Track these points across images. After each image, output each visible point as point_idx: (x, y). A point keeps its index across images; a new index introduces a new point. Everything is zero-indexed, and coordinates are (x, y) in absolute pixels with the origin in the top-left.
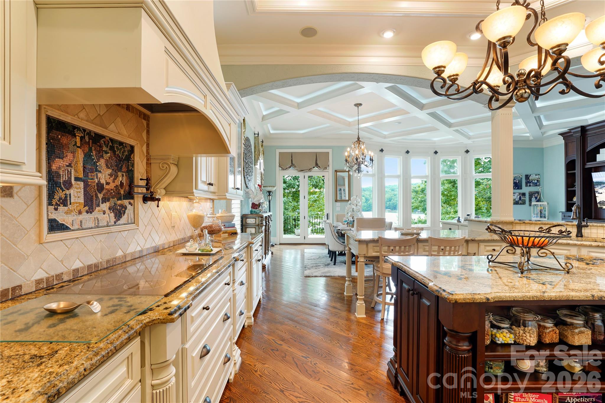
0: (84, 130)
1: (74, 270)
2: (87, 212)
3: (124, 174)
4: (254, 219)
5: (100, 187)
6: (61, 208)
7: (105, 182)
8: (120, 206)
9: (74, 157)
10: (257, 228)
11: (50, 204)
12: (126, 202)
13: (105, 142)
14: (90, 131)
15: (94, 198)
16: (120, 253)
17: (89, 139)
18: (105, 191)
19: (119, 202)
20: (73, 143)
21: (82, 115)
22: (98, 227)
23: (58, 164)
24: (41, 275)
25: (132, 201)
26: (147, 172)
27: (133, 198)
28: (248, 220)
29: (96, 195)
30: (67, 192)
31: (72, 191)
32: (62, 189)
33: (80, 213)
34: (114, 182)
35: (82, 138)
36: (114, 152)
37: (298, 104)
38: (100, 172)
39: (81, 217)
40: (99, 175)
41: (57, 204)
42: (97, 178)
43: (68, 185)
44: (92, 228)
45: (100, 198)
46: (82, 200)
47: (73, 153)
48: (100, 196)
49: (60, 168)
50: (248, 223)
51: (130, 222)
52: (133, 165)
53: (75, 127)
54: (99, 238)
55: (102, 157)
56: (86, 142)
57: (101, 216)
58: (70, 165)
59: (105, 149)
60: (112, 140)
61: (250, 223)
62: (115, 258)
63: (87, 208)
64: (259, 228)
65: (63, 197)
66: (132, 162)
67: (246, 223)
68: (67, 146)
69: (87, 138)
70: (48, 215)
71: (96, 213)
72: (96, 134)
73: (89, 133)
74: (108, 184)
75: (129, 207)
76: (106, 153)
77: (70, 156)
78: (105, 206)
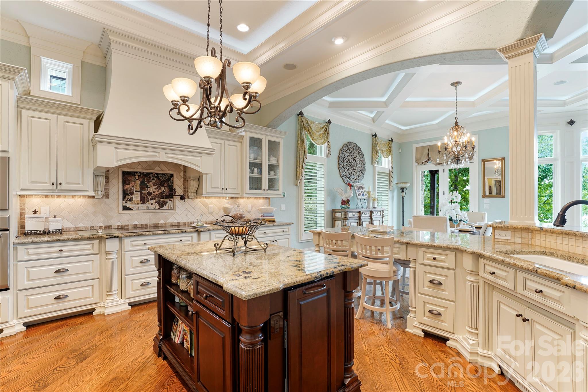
0: (140, 173)
1: (134, 225)
2: (142, 204)
3: (166, 188)
4: (340, 214)
5: (150, 194)
6: (129, 202)
7: (152, 192)
8: (162, 201)
9: (135, 183)
10: (342, 221)
11: (123, 200)
12: (167, 200)
13: (152, 176)
14: (144, 173)
15: (146, 198)
16: (162, 222)
17: (143, 176)
18: (152, 195)
19: (162, 200)
20: (135, 178)
21: (139, 167)
22: (148, 210)
23: (127, 187)
24: (119, 224)
25: (171, 199)
26: (184, 185)
27: (172, 198)
28: (336, 214)
29: (147, 197)
30: (132, 196)
31: (134, 196)
32: (129, 195)
33: (138, 204)
34: (158, 191)
35: (139, 176)
36: (159, 179)
37: (385, 102)
38: (150, 188)
39: (138, 205)
40: (149, 189)
41: (126, 201)
42: (148, 190)
43: (132, 193)
44: (144, 210)
45: (150, 198)
46: (139, 199)
47: (135, 182)
48: (150, 197)
49: (128, 188)
50: (336, 217)
51: (170, 208)
52: (172, 183)
53: (135, 172)
54: (148, 214)
55: (151, 181)
56: (141, 177)
57: (150, 206)
58: (133, 187)
59: (152, 178)
60: (157, 174)
61: (337, 217)
62: (159, 224)
63: (142, 202)
64: (344, 222)
65: (129, 198)
66: (172, 181)
67: (335, 216)
68: (131, 180)
69: (142, 175)
70: (122, 204)
71: (147, 204)
72: (147, 173)
73: (143, 173)
74: (154, 192)
75: (169, 202)
76: (153, 179)
77: (133, 183)
78: (153, 201)
